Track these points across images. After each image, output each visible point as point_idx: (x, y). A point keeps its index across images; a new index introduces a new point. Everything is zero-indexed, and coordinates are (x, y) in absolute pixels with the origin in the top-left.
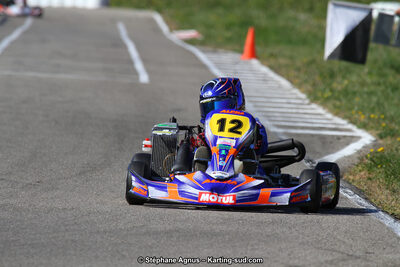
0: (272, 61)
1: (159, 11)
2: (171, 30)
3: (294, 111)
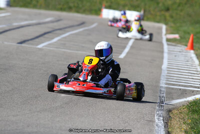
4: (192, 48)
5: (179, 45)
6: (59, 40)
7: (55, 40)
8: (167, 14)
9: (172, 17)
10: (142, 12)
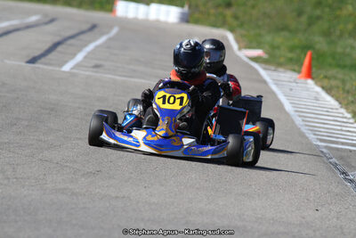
0: (326, 82)
1: (232, 30)
2: (240, 49)
3: (339, 128)
4: (309, 75)
5: (281, 69)
6: (85, 57)
7: (80, 57)
8: (229, 12)
9: (236, 17)
10: (186, 9)
